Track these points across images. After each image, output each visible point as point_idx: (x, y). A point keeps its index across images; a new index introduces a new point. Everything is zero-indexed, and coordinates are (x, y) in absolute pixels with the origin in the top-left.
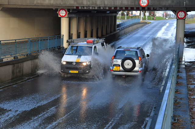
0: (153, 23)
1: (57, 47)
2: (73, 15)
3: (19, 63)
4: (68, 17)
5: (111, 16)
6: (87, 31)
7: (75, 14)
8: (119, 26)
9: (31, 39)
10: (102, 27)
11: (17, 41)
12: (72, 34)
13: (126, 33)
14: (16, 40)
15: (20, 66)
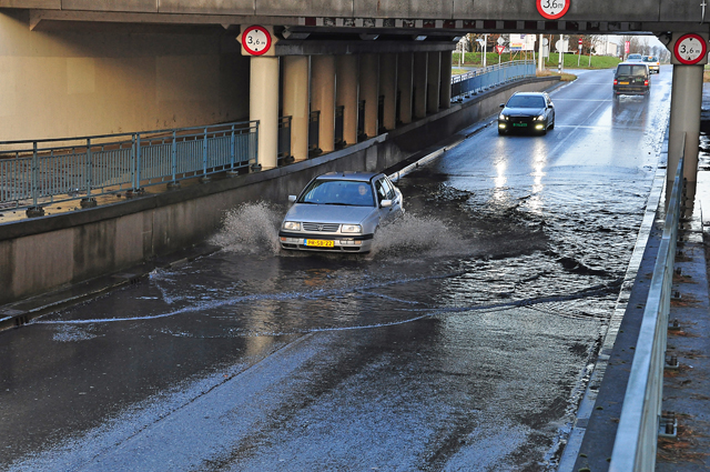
0: (583, 79)
1: (235, 165)
2: (296, 50)
3: (98, 222)
4: (275, 57)
5: (429, 52)
6: (343, 107)
7: (300, 45)
8: (460, 88)
9: (141, 136)
10: (399, 93)
11: (93, 142)
12: (290, 118)
13: (487, 114)
14: (88, 138)
15: (103, 231)
